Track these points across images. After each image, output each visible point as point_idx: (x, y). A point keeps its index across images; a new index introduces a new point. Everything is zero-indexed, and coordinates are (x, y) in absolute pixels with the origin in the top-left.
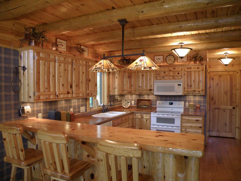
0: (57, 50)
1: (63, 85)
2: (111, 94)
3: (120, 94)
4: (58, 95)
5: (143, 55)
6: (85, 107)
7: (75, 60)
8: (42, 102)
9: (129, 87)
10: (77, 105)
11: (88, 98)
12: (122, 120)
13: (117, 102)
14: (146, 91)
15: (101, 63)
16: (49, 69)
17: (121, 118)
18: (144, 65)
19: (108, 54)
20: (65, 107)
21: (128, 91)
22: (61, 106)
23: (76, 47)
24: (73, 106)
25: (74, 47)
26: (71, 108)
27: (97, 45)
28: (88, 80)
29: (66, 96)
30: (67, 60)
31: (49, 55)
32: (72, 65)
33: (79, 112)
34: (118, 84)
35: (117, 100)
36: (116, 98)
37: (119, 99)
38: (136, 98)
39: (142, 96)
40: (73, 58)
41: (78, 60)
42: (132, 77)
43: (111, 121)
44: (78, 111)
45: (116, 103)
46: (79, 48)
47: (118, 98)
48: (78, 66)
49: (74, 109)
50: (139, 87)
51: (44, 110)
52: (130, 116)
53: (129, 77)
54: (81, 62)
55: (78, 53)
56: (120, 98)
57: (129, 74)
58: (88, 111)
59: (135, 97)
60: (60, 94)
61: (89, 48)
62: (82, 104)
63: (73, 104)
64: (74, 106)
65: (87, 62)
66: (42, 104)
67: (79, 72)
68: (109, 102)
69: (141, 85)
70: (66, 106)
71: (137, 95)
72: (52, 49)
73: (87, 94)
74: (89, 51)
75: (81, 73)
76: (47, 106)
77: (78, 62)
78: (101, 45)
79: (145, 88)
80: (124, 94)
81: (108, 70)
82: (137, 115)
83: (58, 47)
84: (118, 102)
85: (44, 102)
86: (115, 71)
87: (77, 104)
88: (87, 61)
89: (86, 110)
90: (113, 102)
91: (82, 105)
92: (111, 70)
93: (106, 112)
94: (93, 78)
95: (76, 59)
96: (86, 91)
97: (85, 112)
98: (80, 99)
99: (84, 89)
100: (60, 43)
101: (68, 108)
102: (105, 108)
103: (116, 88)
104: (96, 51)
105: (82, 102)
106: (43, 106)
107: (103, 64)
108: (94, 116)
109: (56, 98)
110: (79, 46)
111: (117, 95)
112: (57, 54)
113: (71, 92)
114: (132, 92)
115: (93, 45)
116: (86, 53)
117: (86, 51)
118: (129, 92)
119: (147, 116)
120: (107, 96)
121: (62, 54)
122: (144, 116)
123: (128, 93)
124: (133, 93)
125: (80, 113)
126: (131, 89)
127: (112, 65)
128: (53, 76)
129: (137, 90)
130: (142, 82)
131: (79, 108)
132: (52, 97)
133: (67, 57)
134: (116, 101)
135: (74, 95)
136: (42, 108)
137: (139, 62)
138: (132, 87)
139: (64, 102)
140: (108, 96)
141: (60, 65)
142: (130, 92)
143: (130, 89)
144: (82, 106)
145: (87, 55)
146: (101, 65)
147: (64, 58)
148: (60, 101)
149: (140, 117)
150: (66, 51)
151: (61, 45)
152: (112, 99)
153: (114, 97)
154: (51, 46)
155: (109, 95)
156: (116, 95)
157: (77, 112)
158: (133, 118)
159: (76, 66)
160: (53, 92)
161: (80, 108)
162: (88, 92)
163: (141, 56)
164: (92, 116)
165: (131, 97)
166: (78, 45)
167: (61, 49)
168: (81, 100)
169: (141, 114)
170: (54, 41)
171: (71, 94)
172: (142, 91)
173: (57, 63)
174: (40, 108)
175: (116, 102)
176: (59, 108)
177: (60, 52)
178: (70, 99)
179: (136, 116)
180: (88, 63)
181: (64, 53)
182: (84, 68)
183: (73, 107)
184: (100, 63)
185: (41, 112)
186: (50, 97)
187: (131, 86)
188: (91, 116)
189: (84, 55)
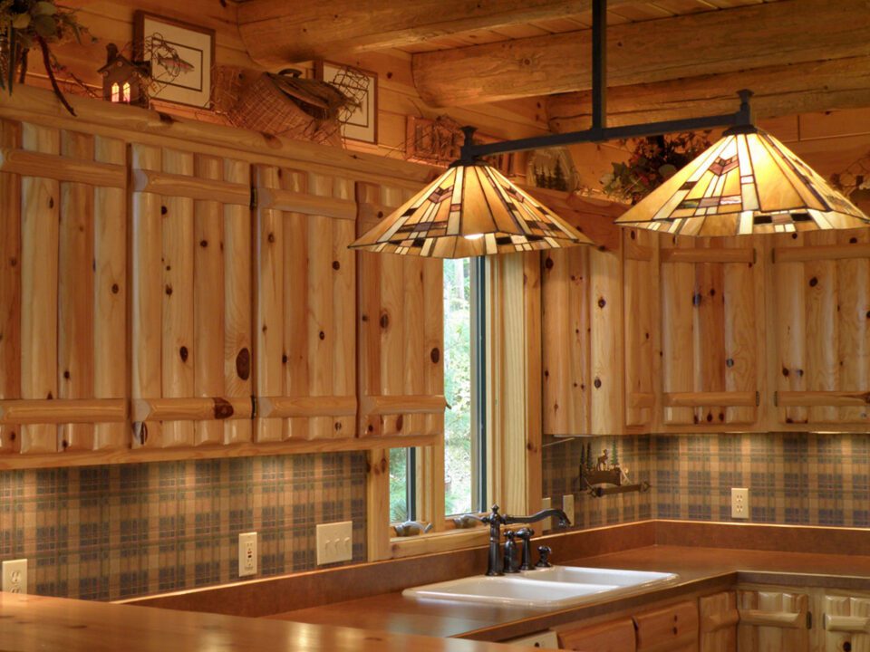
0: (140, 100)
1: (184, 353)
2: (558, 427)
3: (626, 427)
4: (149, 424)
5: (739, 124)
6: (354, 527)
7: (275, 171)
8: (31, 471)
9: (704, 373)
10: (288, 510)
11: (375, 459)
12: (641, 632)
13: (609, 492)
14: (839, 405)
15: (447, 190)
16: (82, 236)
17: (629, 617)
18: (738, 199)
19: (537, 118)
20: (199, 518)
21: (694, 405)
22: (170, 508)
23: (283, 73)
24: (258, 513)
25: (268, 75)
26: (249, 528)
27: (440, 54)
28: (375, 321)
29: (205, 432)
30: (214, 175)
31: (81, 139)
32: (253, 208)
33: (306, 558)
34: (614, 350)
35: (614, 476)
36: (602, 460)
37: (625, 471)
38: (762, 468)
39: (813, 450)
40: (255, 159)
41: (296, 171)
42: (727, 297)
43: (546, 630)
44: (296, 555)
45: (604, 502)
46: (303, 81)
47: (620, 466)
48: (295, 218)
49: (265, 537)
50: (786, 372)
51: (42, 532)
52: (704, 601)
53: (697, 300)
54: (319, 188)
55: (300, 118)
56: (637, 466)
57: (699, 277)
58: (374, 555)
59: (754, 459)
60: (162, 418)
61: (383, 83)
62: (333, 498)
63: (258, 501)
64: (267, 512)
65: (364, 183)
66: (29, 490)
67: (306, 261)
68: (545, 495)
69: (796, 360)
70: (207, 509)
71: (770, 436)
72: (108, 96)
73: (364, 424)
74: (380, 107)
75: (319, 267)
76: (65, 505)
77: (297, 189)
78: (478, 54)
79: (831, 383)
80: (662, 430)
81: (500, 242)
82: (765, 595)
83: (145, 81)
84: (620, 497)
85: (43, 474)
86: (554, 244)
87: (287, 499)
88: (366, 178)
89: (360, 549)
90: (573, 491)
91: (326, 506)
92: (523, 239)
93: (517, 570)
94: (410, 305)
95: (284, 164)
96: (355, 402)
97: (354, 561)
98: (310, 457)
99: (342, 386)
100: (163, 52)
101: (225, 528)
102: (511, 537)
103: (598, 384)
104: (434, 101)
105: (326, 486)
106: (42, 507)
107: (456, 199)
108: (424, 594)
109: (130, 446)
110: (304, 67)
111: (612, 439)
112: (139, 128)
113: (242, 406)
114: (731, 416)
115: (416, 54)
116: (359, 117)
117: (359, 105)
118: (702, 417)
119: (846, 609)
120: (529, 446)
121: (177, 127)
122: (827, 608)
123: (696, 419)
124: (733, 424)
125: (312, 566)
126: (722, 386)
127: (522, 200)
128: (115, 289)
129: (766, 398)
130: (811, 335)
131: (305, 529)
132: (103, 435)
133: (215, 151)
134: (604, 486)
135: (266, 429)
136: (30, 520)
137: (710, 174)
138: (730, 377)
139: (189, 480)
140: (537, 444)
141: (164, 211)
142: (710, 418)
143: (707, 388)
144: (331, 514)
145: (368, 134)
146: (446, 204)
147: (196, 158)
148: (164, 466)
149: (791, 616)
150: (212, 108)
151: (171, 64)
152: (572, 472)
153: (586, 458)
154: (100, 71)
155: (546, 437)
156: (599, 438)
157: (288, 557)
158: (736, 625)
159: (284, 212)
160: (113, 400)
161: (313, 533)
162: (370, 405)
163: (726, 134)
164: (407, 593)
165: (722, 459)
166: (297, 57)
167: (168, 93)
168: (319, 471)
169: (803, 592)
170: (119, 34)
171: (242, 417)
172: (809, 406)
173: (144, 199)
174: (14, 519)
175: (599, 492)
176: (154, 523)
177: (166, 118)
178: (233, 454)
179: (756, 603)
180: (369, 188)
181: (197, 122)
182: (346, 227)
183: (258, 522)
184: (441, 192)
185: (21, 549)
186: (92, 437)
187: (719, 365)
188: (401, 596)
189: (347, 131)
